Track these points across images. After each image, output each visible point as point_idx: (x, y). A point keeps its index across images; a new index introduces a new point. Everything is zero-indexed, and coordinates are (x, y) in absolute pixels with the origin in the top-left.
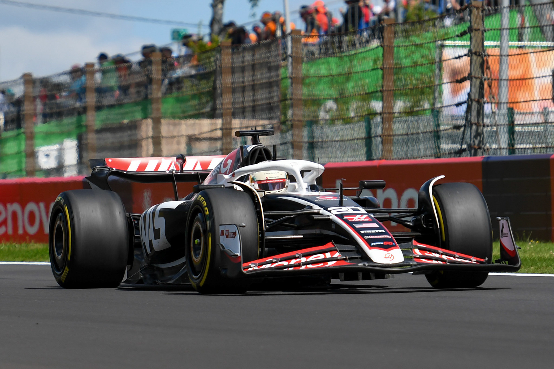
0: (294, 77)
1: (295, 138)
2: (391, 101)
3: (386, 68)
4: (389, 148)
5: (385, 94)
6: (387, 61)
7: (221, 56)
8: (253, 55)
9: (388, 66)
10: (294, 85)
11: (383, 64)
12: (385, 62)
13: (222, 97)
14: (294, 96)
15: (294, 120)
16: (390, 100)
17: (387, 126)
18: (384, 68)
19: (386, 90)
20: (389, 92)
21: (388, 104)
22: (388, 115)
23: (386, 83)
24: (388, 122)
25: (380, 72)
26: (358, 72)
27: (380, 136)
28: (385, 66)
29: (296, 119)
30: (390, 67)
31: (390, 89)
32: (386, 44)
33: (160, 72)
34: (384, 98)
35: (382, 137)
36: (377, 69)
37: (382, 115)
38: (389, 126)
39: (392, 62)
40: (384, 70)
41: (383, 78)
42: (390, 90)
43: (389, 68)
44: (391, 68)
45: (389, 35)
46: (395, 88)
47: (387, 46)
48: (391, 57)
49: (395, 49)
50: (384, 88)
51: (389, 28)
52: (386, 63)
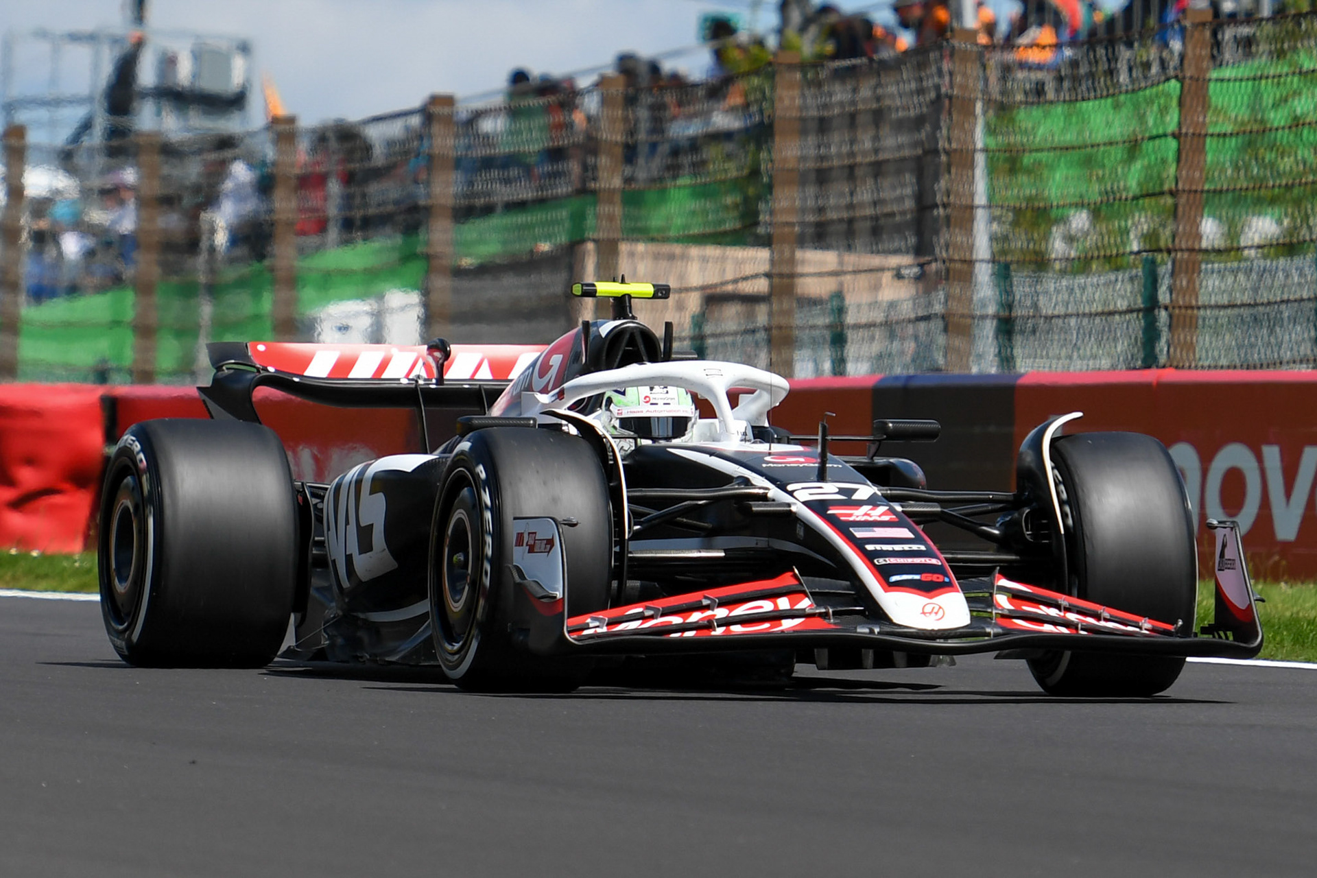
0: (955, 150)
1: (954, 306)
2: (1195, 217)
3: (1186, 134)
4: (1188, 338)
5: (1183, 200)
6: (1189, 118)
7: (773, 88)
8: (855, 90)
9: (1191, 131)
10: (953, 170)
11: (1180, 124)
12: (1185, 120)
13: (771, 193)
14: (952, 198)
15: (951, 260)
16: (1192, 217)
17: (1184, 283)
18: (1180, 134)
19: (1184, 191)
20: (1192, 196)
21: (1188, 228)
22: (1186, 255)
23: (1184, 173)
24: (1186, 272)
25: (1173, 144)
26: (1117, 143)
27: (1166, 308)
28: (1184, 131)
29: (956, 257)
30: (1198, 131)
31: (1194, 188)
32: (1188, 74)
33: (620, 126)
34: (1180, 209)
35: (1170, 309)
36: (1165, 135)
37: (1173, 255)
38: (1188, 282)
39: (1201, 119)
40: (1182, 139)
41: (1178, 160)
42: (1196, 191)
43: (1193, 134)
44: (1200, 135)
45: (1198, 51)
46: (1206, 187)
47: (1191, 78)
48: (1200, 109)
49: (1212, 85)
50: (1180, 186)
51: (1196, 34)
52: (1188, 122)
